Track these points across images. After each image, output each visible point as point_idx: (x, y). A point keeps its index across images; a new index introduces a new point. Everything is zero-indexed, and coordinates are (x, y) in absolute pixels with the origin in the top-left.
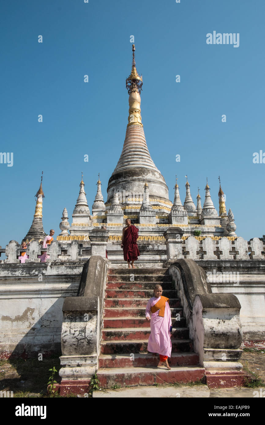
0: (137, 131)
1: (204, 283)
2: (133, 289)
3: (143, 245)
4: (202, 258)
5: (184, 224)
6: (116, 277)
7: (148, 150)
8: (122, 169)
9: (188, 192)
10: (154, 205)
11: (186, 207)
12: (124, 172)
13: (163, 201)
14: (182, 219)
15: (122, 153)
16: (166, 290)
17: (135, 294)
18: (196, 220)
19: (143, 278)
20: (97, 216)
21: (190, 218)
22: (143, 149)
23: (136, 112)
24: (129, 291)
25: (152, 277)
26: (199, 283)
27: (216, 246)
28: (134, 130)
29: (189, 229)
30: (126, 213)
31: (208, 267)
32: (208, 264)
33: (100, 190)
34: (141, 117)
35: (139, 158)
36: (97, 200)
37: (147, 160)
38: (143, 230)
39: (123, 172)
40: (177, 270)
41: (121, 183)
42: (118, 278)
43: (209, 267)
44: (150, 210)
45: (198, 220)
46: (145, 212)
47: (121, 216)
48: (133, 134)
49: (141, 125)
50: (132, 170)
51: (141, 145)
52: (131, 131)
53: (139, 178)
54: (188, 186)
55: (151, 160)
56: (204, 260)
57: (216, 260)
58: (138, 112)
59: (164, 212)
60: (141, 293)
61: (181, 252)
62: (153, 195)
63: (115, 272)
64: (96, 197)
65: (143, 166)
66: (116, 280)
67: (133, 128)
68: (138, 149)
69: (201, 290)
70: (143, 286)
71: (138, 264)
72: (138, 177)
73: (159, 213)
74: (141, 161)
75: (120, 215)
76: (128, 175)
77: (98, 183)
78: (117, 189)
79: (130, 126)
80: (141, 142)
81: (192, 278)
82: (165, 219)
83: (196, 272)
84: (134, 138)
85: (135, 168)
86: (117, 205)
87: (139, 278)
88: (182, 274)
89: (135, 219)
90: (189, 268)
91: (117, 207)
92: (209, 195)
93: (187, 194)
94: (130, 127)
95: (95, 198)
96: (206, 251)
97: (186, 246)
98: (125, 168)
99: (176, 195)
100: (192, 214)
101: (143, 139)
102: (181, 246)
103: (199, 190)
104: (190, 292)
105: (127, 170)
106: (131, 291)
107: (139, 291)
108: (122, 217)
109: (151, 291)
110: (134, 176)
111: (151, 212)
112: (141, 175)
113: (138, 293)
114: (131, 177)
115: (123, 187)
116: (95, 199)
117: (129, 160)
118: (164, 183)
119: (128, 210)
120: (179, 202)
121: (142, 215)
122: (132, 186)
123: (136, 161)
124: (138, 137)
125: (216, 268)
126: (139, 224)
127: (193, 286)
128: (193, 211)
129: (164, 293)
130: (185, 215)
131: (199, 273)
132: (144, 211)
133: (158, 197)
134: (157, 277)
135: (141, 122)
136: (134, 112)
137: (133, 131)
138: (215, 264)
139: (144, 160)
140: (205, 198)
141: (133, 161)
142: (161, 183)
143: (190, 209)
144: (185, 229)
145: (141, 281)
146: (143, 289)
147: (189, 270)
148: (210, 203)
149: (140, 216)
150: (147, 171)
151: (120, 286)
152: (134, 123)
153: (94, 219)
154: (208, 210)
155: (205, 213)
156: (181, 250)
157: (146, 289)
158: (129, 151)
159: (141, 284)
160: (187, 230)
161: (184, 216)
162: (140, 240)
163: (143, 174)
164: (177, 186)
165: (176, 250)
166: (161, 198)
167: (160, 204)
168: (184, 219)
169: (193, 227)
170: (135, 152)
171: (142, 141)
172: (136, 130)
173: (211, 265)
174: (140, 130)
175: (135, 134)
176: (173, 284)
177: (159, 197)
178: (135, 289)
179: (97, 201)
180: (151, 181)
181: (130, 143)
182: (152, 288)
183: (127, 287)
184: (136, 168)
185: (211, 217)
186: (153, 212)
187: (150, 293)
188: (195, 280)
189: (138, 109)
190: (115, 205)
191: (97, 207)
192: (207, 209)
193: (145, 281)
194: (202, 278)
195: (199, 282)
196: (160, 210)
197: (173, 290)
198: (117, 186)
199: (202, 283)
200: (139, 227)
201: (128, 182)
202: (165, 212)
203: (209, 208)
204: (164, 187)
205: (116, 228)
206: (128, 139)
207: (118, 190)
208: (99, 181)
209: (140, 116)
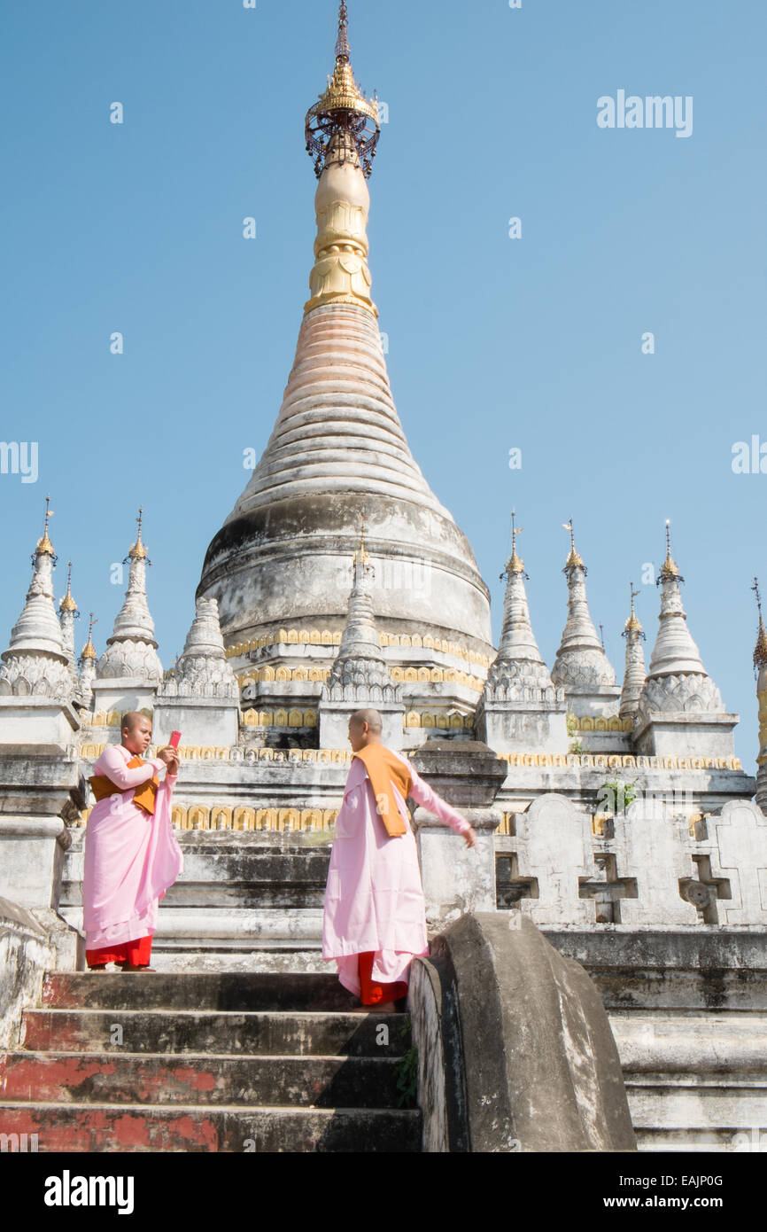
0: (344, 332)
1: (583, 1069)
2: (156, 1102)
3: (318, 855)
4: (613, 915)
5: (547, 754)
6: (75, 1022)
7: (397, 418)
8: (264, 499)
9: (578, 602)
10: (407, 664)
11: (567, 674)
12: (273, 509)
13: (456, 646)
14: (540, 724)
15: (276, 428)
16: (351, 1112)
17: (153, 1133)
18: (614, 733)
19: (238, 1033)
20: (111, 712)
21: (583, 724)
22: (371, 410)
23: (348, 251)
24: (120, 1114)
25: (291, 1026)
26: (543, 1068)
27: (694, 847)
28: (332, 327)
29: (572, 777)
30: (262, 701)
31: (646, 969)
32: (644, 955)
33: (142, 589)
34: (368, 274)
35: (349, 448)
36: (121, 633)
37: (384, 459)
38: (331, 778)
39: (267, 510)
40: (427, 982)
41: (253, 563)
42: (86, 1028)
43: (652, 969)
44: (375, 678)
45: (624, 734)
46: (350, 688)
47: (224, 708)
48: (327, 342)
49: (365, 305)
50: (310, 501)
51: (361, 392)
52: (317, 330)
53: (339, 537)
54: (578, 570)
55: (409, 460)
56: (619, 928)
57: (691, 930)
58: (355, 249)
59: (455, 699)
60: (196, 1129)
61: (490, 881)
62: (404, 615)
63: (83, 992)
64: (118, 620)
65: (362, 483)
66: (75, 1041)
67: (326, 318)
68: (343, 411)
69: (552, 1118)
70: (221, 1083)
71: (287, 955)
72: (338, 532)
73: (431, 702)
74: (360, 462)
75: (222, 704)
76: (288, 521)
77: (132, 555)
78: (234, 591)
79: (316, 311)
80: (362, 379)
81: (504, 1034)
82: (457, 732)
83: (536, 989)
84: (331, 362)
85: (324, 493)
86: (206, 657)
87: (214, 1031)
88: (446, 1004)
89: (301, 731)
90: (492, 964)
91: (206, 667)
92: (679, 609)
93: (572, 612)
94: (314, 314)
95: (113, 626)
96: (632, 875)
97: (519, 849)
98: (280, 495)
99: (510, 610)
100: (596, 705)
101: (375, 365)
102: (487, 847)
103: (633, 595)
104: (483, 1124)
105: (283, 501)
106: (134, 1114)
107: (184, 1114)
108: (226, 712)
109: (255, 1114)
110: (315, 528)
111: (376, 692)
112: (349, 523)
113: (172, 1126)
114: (301, 534)
115: (262, 582)
116: (115, 631)
117: (302, 456)
118: (470, 563)
119: (271, 689)
120: (525, 643)
121: (334, 706)
122: (304, 576)
123: (335, 460)
124: (352, 357)
125: (691, 976)
126: (312, 752)
127: (502, 1086)
128: (601, 691)
129: (340, 1127)
130: (553, 707)
131: (555, 998)
132: (344, 685)
133: (429, 625)
134: (320, 1023)
135: (366, 293)
136: (336, 248)
137: (329, 332)
138: (688, 953)
139: (370, 457)
140: (659, 623)
141: (320, 461)
142: (450, 562)
143: (587, 680)
144: (552, 777)
145: (222, 1050)
146: (220, 1101)
147: (488, 980)
148: (681, 648)
149: (324, 710)
150: (382, 506)
151: (79, 1081)
152: (334, 295)
153: (96, 728)
154: (674, 681)
155: (658, 699)
156: (487, 872)
157: (241, 1101)
158: (304, 417)
159: (211, 1069)
160: (560, 780)
161: (549, 712)
162: (308, 830)
163: (359, 516)
164: (519, 567)
165: (460, 870)
166: (446, 633)
167: (437, 658)
168: (546, 728)
169: (597, 768)
170: (331, 423)
171: (366, 374)
172: (341, 327)
173: (661, 957)
174: (361, 326)
175: (335, 342)
176: (406, 1068)
177: (437, 626)
178: (169, 1102)
179: (122, 640)
180: (400, 550)
181: (312, 381)
182: (276, 1092)
183: (122, 1089)
184: (330, 492)
185: (687, 715)
186: (388, 691)
187: (249, 1126)
188: (521, 1045)
189: (356, 236)
190: (197, 656)
191: (119, 671)
192: (666, 676)
193: (246, 1051)
194: (566, 1033)
195: (547, 1061)
196: (433, 685)
197: (404, 1106)
198: (238, 576)
199: (565, 1064)
200: (316, 767)
201: (287, 557)
202: (460, 696)
203: (677, 674)
204: (465, 585)
205: (192, 770)
206: (303, 366)
207: (238, 593)
208: (136, 547)
209: (366, 268)
